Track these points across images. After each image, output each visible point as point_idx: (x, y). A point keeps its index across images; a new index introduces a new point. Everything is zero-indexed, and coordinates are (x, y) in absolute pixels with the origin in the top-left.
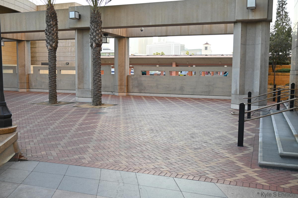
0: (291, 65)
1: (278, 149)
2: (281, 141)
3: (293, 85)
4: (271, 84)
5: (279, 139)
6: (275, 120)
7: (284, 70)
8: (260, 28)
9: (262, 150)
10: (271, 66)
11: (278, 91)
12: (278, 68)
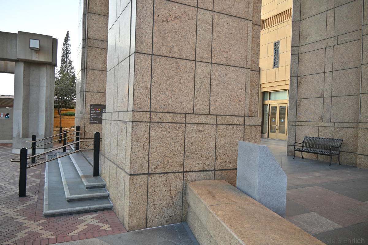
0: (76, 109)
1: (64, 194)
2: (68, 184)
3: (78, 128)
4: (57, 127)
5: (66, 182)
6: (62, 163)
7: (70, 113)
8: (44, 70)
9: (47, 197)
10: (57, 109)
11: (64, 134)
12: (64, 111)
